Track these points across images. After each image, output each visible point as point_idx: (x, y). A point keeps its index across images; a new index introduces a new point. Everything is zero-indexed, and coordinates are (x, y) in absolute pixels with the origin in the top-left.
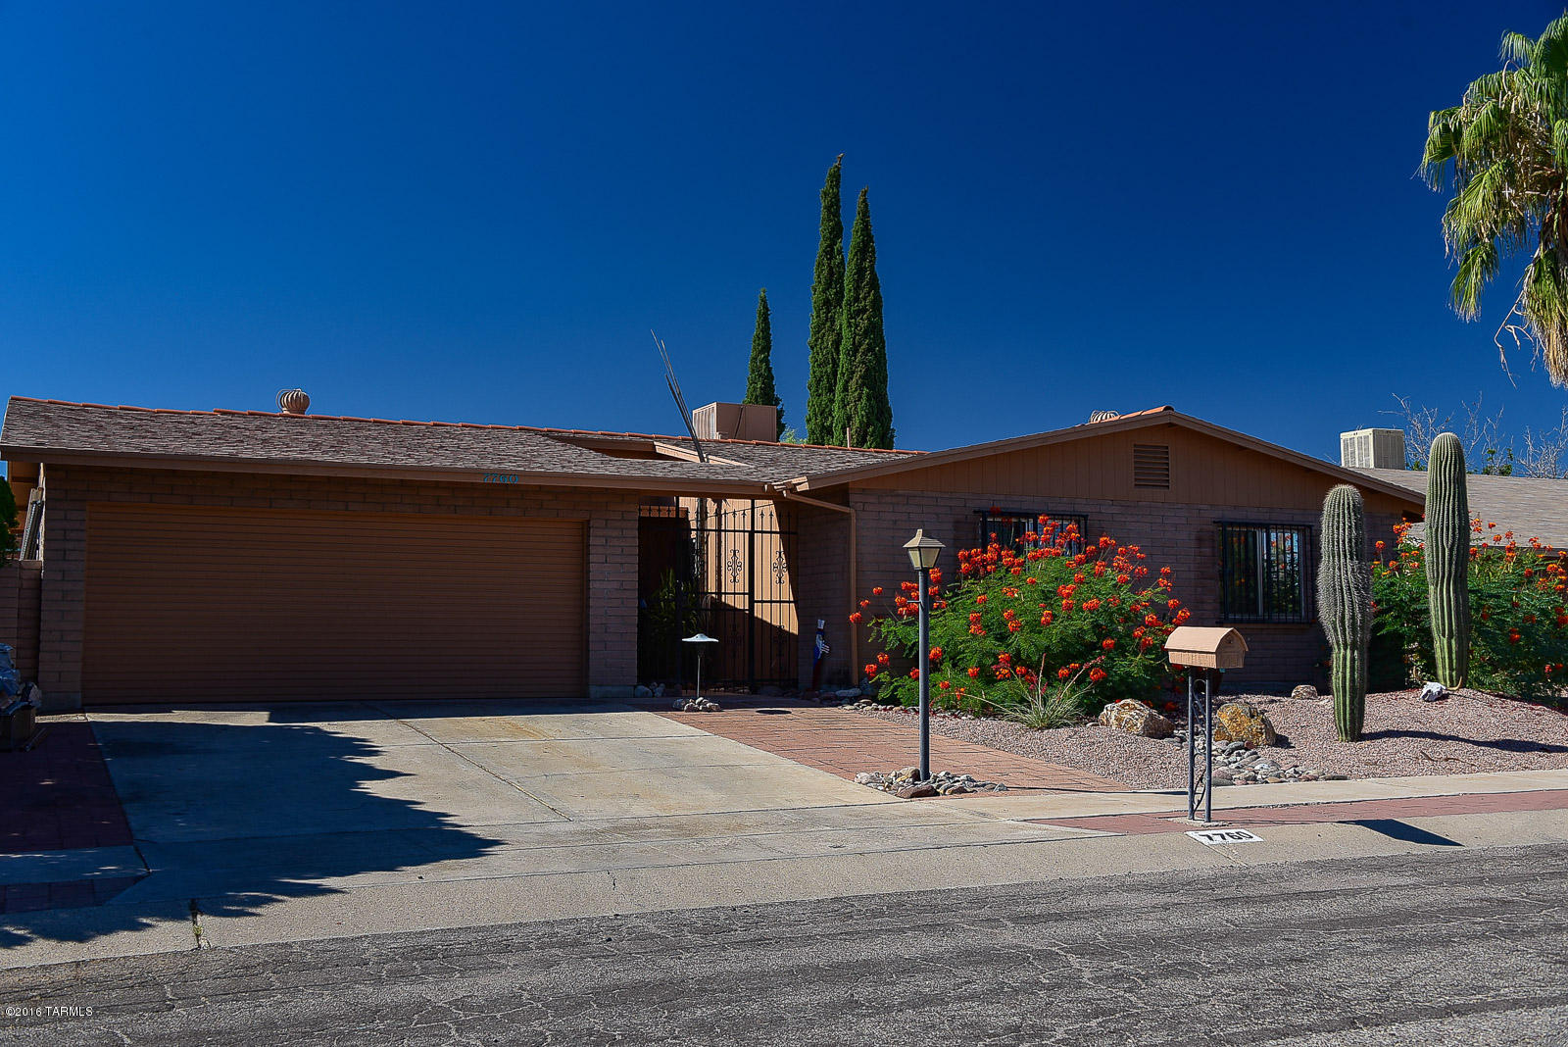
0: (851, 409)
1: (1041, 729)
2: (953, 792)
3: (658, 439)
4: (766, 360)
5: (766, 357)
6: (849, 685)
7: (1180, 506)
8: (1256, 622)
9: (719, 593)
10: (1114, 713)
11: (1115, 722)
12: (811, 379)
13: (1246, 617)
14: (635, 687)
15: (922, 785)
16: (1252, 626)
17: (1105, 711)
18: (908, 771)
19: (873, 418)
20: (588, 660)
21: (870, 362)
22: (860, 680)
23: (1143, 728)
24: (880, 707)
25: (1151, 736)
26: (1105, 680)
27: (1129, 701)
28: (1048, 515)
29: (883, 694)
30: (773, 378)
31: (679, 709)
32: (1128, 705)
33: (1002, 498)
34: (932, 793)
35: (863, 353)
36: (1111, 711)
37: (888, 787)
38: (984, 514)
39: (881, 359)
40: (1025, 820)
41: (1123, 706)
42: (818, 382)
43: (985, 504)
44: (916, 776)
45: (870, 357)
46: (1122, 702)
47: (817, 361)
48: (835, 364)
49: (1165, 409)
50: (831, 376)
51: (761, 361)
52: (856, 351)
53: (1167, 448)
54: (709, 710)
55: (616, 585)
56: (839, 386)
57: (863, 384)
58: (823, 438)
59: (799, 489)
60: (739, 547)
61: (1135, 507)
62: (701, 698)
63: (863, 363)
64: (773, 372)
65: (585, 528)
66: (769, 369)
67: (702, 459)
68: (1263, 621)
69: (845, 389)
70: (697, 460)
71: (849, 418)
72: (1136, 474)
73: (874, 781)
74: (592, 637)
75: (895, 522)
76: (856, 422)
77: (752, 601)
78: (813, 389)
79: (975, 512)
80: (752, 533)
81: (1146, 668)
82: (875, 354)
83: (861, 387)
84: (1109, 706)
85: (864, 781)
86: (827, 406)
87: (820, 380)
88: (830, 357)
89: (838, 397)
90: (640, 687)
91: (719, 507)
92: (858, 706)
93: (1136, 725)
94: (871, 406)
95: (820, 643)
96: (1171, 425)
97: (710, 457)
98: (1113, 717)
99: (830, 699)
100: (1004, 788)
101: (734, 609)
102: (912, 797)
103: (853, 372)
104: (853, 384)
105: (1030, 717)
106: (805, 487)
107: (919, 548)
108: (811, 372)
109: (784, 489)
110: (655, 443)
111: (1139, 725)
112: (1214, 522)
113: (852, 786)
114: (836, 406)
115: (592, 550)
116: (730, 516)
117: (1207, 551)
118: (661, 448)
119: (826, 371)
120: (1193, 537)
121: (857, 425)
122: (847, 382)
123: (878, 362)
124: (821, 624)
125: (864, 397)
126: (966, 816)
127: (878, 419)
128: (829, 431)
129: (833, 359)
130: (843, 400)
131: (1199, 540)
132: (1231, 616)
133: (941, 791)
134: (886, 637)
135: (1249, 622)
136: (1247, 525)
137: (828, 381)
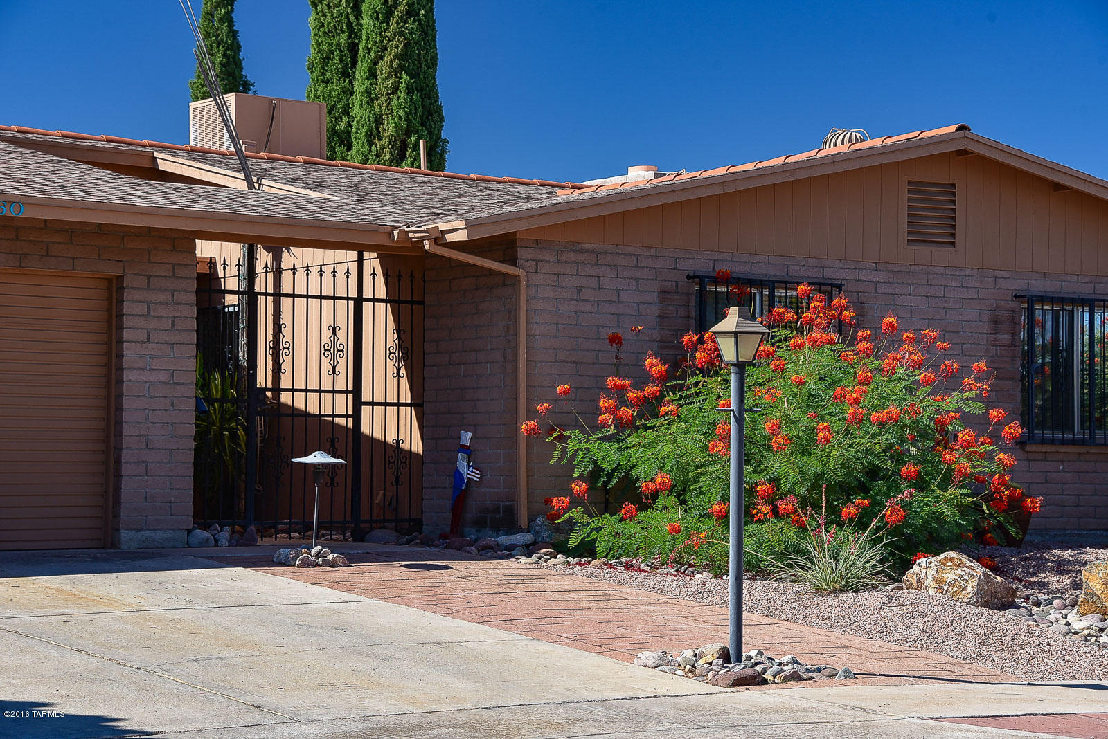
0: (381, 106)
1: (834, 592)
2: (785, 680)
3: (161, 148)
4: (228, 19)
5: (228, 14)
6: (513, 528)
7: (968, 272)
8: (1073, 442)
9: (277, 389)
10: (931, 572)
11: (933, 585)
12: (312, 54)
13: (1059, 436)
14: (189, 531)
15: (737, 669)
16: (1063, 449)
17: (916, 568)
18: (712, 649)
19: (416, 121)
20: (118, 489)
21: (411, 33)
22: (531, 520)
23: (976, 594)
24: (570, 559)
25: (986, 605)
26: (905, 522)
27: (952, 554)
28: (810, 284)
29: (573, 542)
30: (239, 47)
31: (286, 563)
32: (952, 559)
33: (726, 256)
34: (758, 680)
35: (401, 18)
36: (926, 568)
37: (690, 671)
38: (702, 280)
39: (427, 29)
40: (932, 719)
41: (944, 562)
42: (326, 59)
43: (701, 265)
44: (725, 656)
45: (410, 24)
46: (942, 556)
47: (323, 25)
48: (353, 33)
49: (957, 130)
50: (346, 52)
51: (221, 20)
52: (389, 15)
53: (954, 186)
54: (333, 564)
55: (163, 377)
56: (361, 70)
57: (401, 68)
58: (332, 150)
59: (450, 238)
60: (341, 321)
61: (908, 272)
62: (319, 548)
63: (401, 34)
64: (240, 39)
65: (114, 290)
66: (233, 34)
67: (251, 185)
68: (1083, 442)
69: (372, 74)
70: (242, 186)
71: (378, 121)
72: (910, 225)
73: (665, 663)
74: (125, 456)
75: (580, 289)
76: (389, 129)
77: (358, 403)
78: (317, 71)
79: (688, 277)
80: (359, 301)
81: (962, 509)
82: (419, 21)
83: (397, 72)
84: (923, 561)
85: (651, 663)
86: (340, 100)
87: (329, 58)
88: (344, 20)
89: (359, 85)
90: (198, 531)
91: (277, 259)
92: (540, 558)
93: (965, 589)
94: (413, 103)
95: (463, 465)
96: (963, 153)
97: (264, 182)
98: (930, 578)
99: (490, 548)
100: (850, 675)
101: (306, 415)
102: (734, 685)
103: (385, 49)
104: (384, 67)
105: (816, 575)
106: (462, 236)
107: (736, 334)
108: (313, 42)
109: (426, 238)
110: (156, 155)
111: (969, 589)
112: (1016, 296)
113: (635, 669)
114: (356, 101)
115: (127, 322)
116: (300, 274)
117: (1005, 338)
118: (166, 163)
119: (338, 45)
120: (986, 318)
121: (392, 130)
122: (375, 63)
123: (424, 33)
124: (466, 438)
125: (403, 87)
126: (842, 711)
127: (423, 125)
128: (344, 140)
129: (349, 24)
130: (368, 92)
131: (995, 322)
132: (1038, 434)
133: (768, 676)
134: (573, 457)
135: (1063, 442)
136: (1062, 300)
137: (341, 61)
